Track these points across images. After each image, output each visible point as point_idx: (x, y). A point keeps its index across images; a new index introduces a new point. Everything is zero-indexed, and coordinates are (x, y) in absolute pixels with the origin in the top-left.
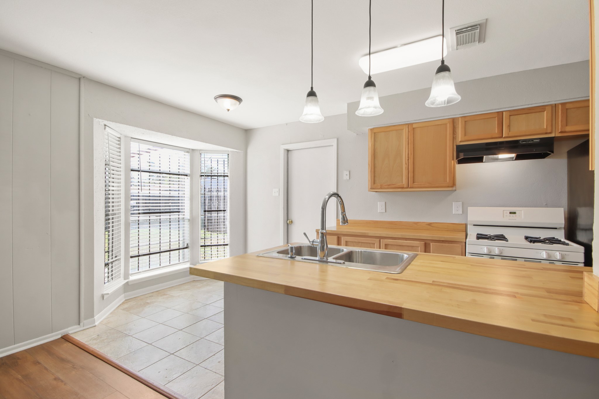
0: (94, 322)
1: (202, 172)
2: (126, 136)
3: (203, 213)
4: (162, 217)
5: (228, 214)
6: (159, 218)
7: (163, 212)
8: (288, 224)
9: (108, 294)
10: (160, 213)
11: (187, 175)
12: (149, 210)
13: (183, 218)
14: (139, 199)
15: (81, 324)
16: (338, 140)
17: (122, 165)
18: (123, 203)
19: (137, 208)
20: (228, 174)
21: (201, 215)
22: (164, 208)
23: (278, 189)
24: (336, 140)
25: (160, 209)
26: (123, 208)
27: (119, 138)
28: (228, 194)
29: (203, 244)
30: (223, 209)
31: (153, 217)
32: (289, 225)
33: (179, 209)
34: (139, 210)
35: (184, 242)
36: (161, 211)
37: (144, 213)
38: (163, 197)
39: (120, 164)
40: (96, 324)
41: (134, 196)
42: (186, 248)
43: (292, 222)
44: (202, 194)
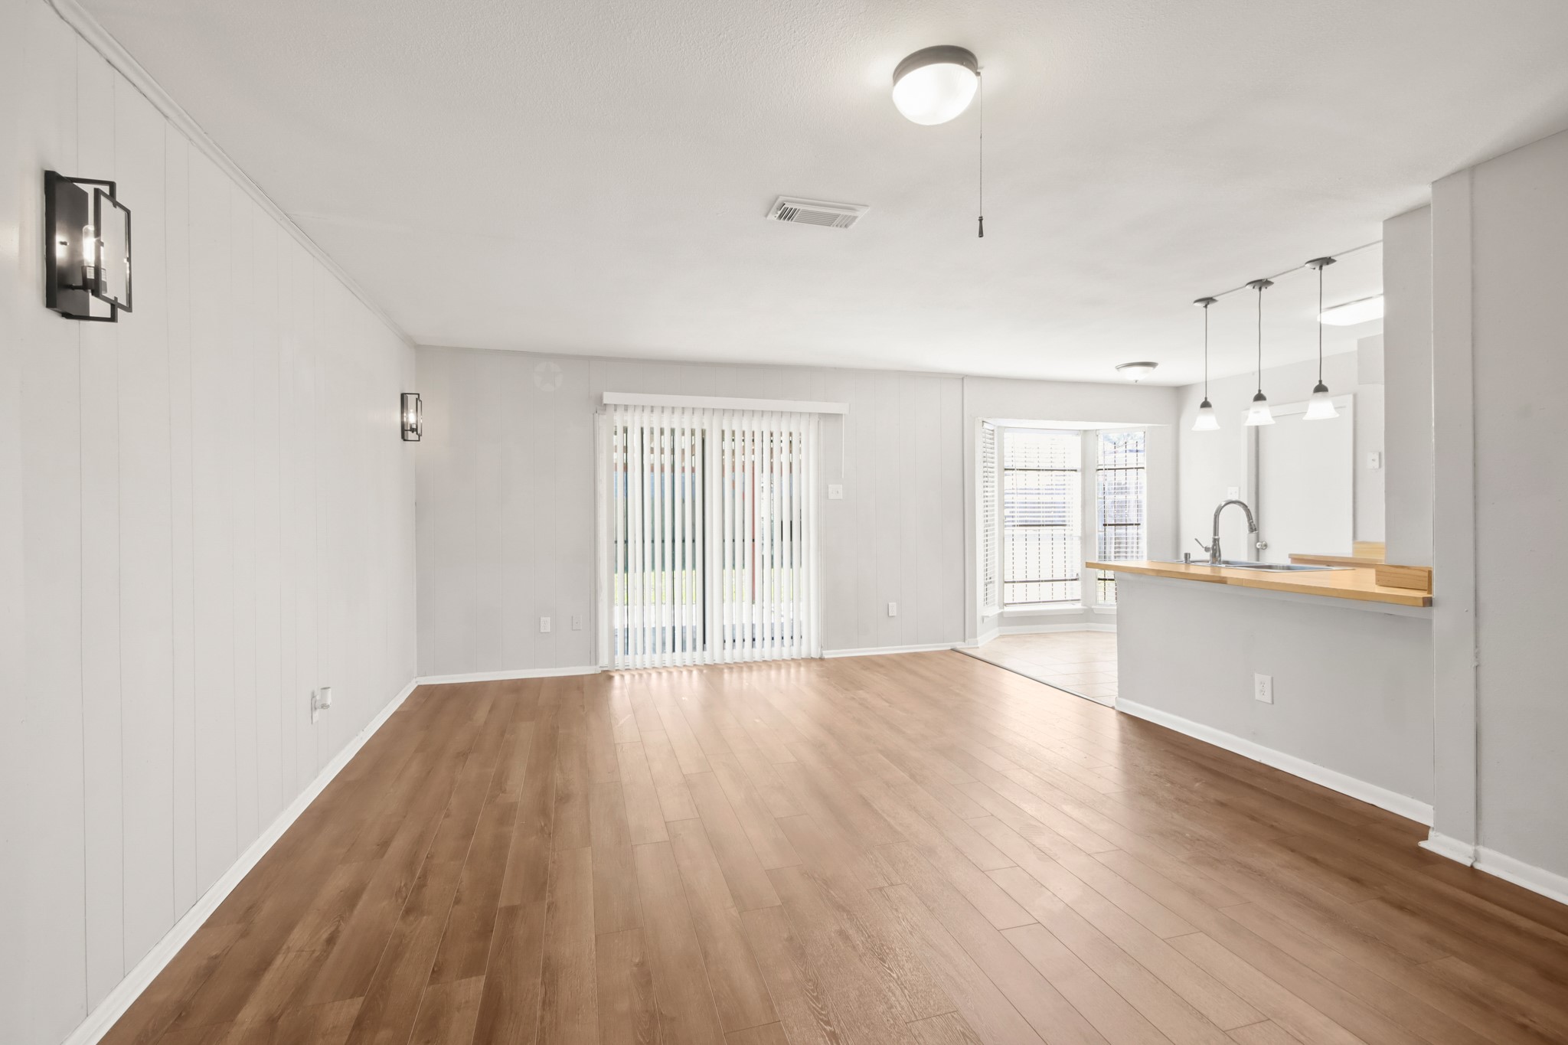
0: (977, 643)
1: (1100, 463)
2: (999, 427)
3: (1102, 528)
4: (1041, 532)
5: (1143, 531)
6: (1038, 533)
7: (1043, 525)
8: (1258, 550)
9: (988, 617)
10: (1040, 525)
11: (1076, 470)
12: (1026, 521)
13: (1071, 535)
14: (1013, 507)
15: (967, 642)
16: (1355, 396)
17: (995, 465)
18: (996, 512)
19: (1011, 519)
20: (1143, 463)
21: (1099, 531)
22: (1045, 519)
23: (1238, 488)
24: (1351, 397)
25: (1039, 521)
26: (996, 517)
27: (993, 431)
28: (1144, 498)
29: (1103, 577)
30: (1136, 523)
31: (1030, 530)
32: (1261, 551)
33: (1064, 521)
34: (1013, 521)
35: (1072, 571)
36: (1042, 523)
37: (1020, 526)
38: (1043, 503)
39: (993, 463)
40: (979, 646)
41: (1008, 503)
42: (1076, 580)
43: (1266, 545)
44: (1101, 498)
